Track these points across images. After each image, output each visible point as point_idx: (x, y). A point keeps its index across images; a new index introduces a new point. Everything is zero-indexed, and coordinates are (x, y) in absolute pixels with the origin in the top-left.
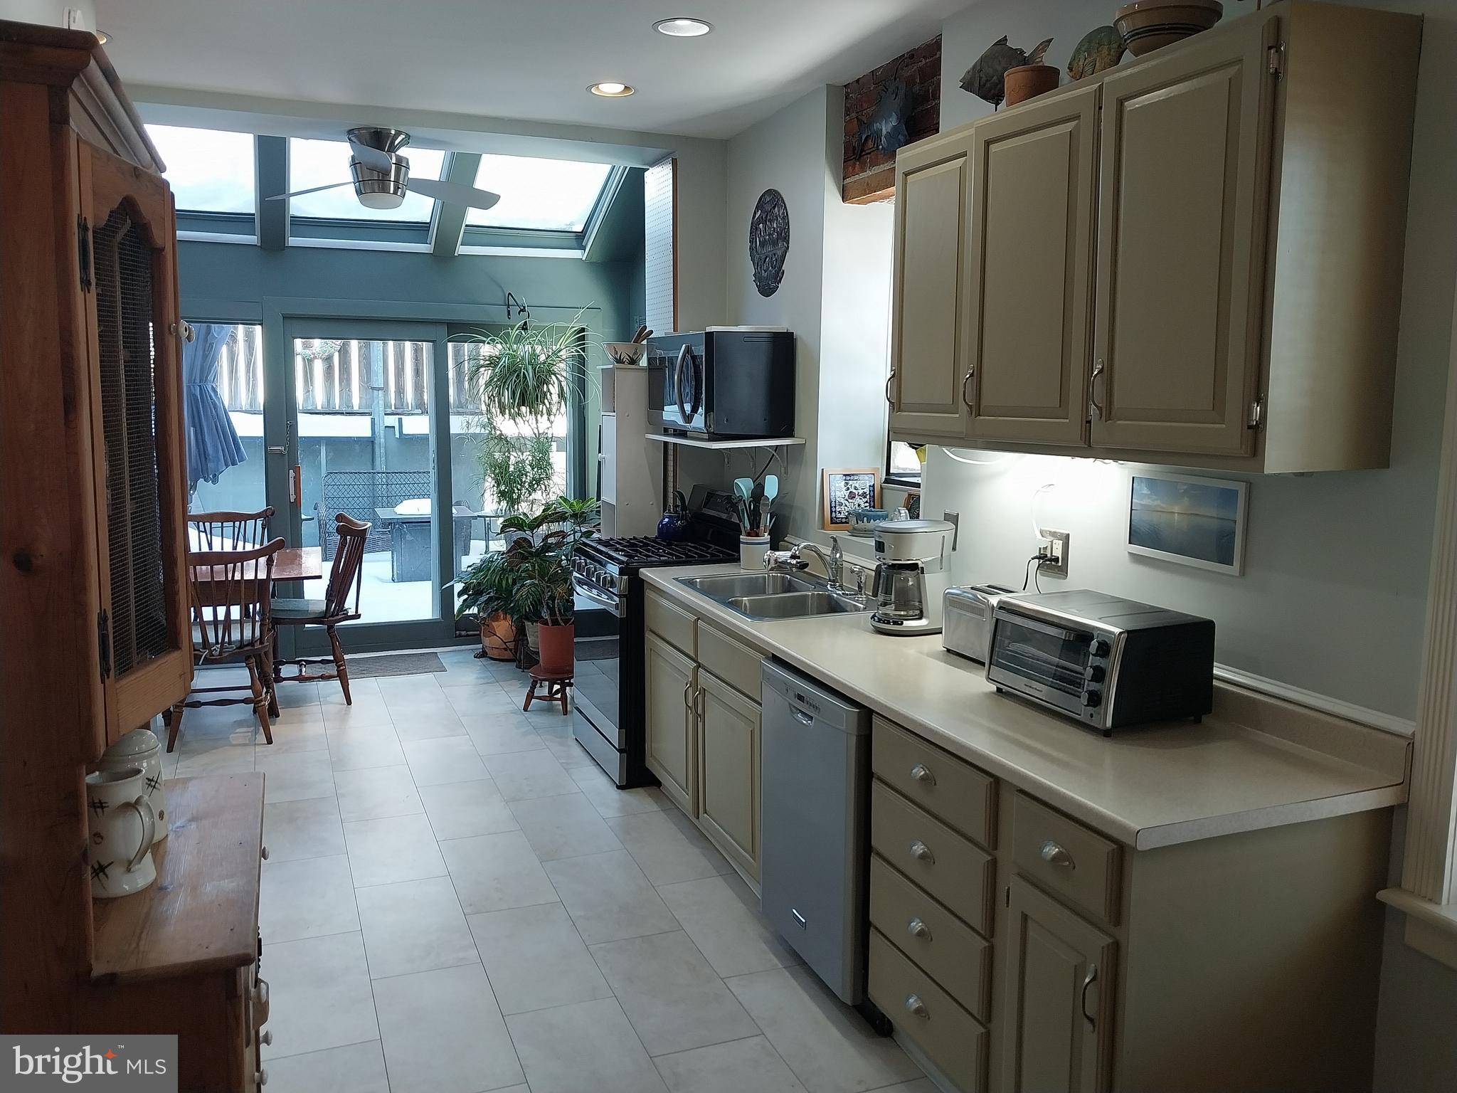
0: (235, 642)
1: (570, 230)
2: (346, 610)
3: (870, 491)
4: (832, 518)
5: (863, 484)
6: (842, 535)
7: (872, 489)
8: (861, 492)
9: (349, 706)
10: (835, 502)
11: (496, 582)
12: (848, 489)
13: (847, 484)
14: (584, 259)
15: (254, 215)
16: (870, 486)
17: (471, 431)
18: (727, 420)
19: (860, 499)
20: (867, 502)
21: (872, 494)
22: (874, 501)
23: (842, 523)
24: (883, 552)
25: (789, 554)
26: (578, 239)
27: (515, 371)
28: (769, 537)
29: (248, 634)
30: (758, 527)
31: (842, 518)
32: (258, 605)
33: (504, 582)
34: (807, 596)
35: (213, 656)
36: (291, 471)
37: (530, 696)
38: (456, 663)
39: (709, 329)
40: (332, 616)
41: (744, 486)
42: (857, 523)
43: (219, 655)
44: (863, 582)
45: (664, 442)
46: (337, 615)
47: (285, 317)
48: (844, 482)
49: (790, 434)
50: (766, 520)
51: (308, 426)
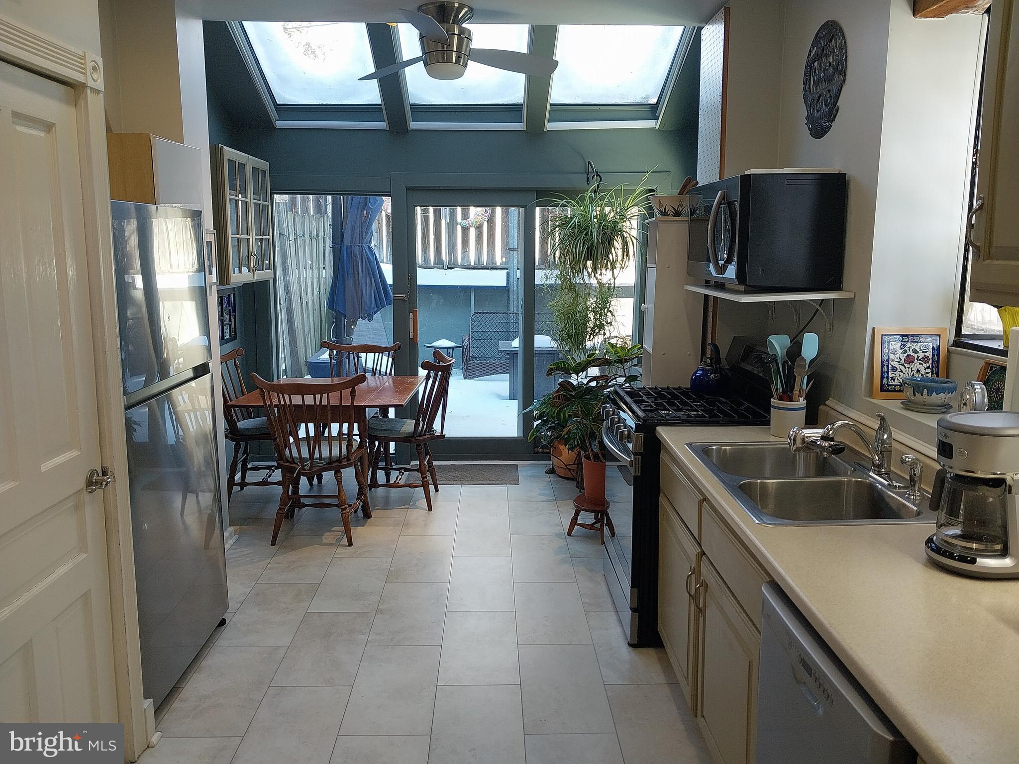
0: (324, 458)
1: (646, 103)
2: (433, 431)
3: (933, 355)
4: (882, 385)
5: (927, 345)
6: (893, 405)
7: (935, 352)
8: (921, 355)
9: (430, 512)
10: (888, 366)
11: (556, 414)
12: (905, 351)
13: (904, 346)
14: (657, 128)
15: (380, 105)
16: (933, 349)
17: (549, 282)
18: (762, 271)
19: (920, 364)
20: (928, 368)
21: (935, 358)
22: (938, 367)
23: (895, 391)
24: (951, 458)
25: (820, 431)
26: (651, 111)
27: (584, 230)
28: (805, 401)
29: (336, 452)
30: (792, 389)
31: (895, 386)
32: (356, 425)
33: (562, 415)
34: (840, 483)
35: (305, 470)
36: (411, 314)
37: (574, 522)
38: (530, 476)
39: (747, 173)
40: (420, 436)
41: (779, 343)
42: (915, 395)
43: (310, 470)
44: (918, 475)
45: (705, 295)
46: (425, 435)
47: (408, 189)
48: (900, 344)
49: (836, 286)
50: (803, 383)
51: (425, 277)
